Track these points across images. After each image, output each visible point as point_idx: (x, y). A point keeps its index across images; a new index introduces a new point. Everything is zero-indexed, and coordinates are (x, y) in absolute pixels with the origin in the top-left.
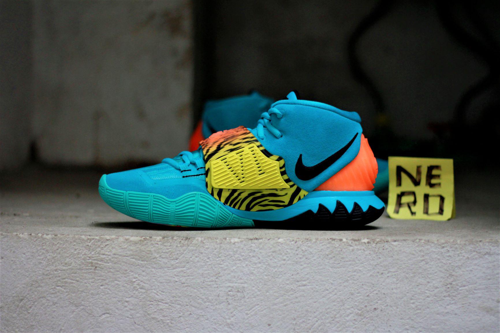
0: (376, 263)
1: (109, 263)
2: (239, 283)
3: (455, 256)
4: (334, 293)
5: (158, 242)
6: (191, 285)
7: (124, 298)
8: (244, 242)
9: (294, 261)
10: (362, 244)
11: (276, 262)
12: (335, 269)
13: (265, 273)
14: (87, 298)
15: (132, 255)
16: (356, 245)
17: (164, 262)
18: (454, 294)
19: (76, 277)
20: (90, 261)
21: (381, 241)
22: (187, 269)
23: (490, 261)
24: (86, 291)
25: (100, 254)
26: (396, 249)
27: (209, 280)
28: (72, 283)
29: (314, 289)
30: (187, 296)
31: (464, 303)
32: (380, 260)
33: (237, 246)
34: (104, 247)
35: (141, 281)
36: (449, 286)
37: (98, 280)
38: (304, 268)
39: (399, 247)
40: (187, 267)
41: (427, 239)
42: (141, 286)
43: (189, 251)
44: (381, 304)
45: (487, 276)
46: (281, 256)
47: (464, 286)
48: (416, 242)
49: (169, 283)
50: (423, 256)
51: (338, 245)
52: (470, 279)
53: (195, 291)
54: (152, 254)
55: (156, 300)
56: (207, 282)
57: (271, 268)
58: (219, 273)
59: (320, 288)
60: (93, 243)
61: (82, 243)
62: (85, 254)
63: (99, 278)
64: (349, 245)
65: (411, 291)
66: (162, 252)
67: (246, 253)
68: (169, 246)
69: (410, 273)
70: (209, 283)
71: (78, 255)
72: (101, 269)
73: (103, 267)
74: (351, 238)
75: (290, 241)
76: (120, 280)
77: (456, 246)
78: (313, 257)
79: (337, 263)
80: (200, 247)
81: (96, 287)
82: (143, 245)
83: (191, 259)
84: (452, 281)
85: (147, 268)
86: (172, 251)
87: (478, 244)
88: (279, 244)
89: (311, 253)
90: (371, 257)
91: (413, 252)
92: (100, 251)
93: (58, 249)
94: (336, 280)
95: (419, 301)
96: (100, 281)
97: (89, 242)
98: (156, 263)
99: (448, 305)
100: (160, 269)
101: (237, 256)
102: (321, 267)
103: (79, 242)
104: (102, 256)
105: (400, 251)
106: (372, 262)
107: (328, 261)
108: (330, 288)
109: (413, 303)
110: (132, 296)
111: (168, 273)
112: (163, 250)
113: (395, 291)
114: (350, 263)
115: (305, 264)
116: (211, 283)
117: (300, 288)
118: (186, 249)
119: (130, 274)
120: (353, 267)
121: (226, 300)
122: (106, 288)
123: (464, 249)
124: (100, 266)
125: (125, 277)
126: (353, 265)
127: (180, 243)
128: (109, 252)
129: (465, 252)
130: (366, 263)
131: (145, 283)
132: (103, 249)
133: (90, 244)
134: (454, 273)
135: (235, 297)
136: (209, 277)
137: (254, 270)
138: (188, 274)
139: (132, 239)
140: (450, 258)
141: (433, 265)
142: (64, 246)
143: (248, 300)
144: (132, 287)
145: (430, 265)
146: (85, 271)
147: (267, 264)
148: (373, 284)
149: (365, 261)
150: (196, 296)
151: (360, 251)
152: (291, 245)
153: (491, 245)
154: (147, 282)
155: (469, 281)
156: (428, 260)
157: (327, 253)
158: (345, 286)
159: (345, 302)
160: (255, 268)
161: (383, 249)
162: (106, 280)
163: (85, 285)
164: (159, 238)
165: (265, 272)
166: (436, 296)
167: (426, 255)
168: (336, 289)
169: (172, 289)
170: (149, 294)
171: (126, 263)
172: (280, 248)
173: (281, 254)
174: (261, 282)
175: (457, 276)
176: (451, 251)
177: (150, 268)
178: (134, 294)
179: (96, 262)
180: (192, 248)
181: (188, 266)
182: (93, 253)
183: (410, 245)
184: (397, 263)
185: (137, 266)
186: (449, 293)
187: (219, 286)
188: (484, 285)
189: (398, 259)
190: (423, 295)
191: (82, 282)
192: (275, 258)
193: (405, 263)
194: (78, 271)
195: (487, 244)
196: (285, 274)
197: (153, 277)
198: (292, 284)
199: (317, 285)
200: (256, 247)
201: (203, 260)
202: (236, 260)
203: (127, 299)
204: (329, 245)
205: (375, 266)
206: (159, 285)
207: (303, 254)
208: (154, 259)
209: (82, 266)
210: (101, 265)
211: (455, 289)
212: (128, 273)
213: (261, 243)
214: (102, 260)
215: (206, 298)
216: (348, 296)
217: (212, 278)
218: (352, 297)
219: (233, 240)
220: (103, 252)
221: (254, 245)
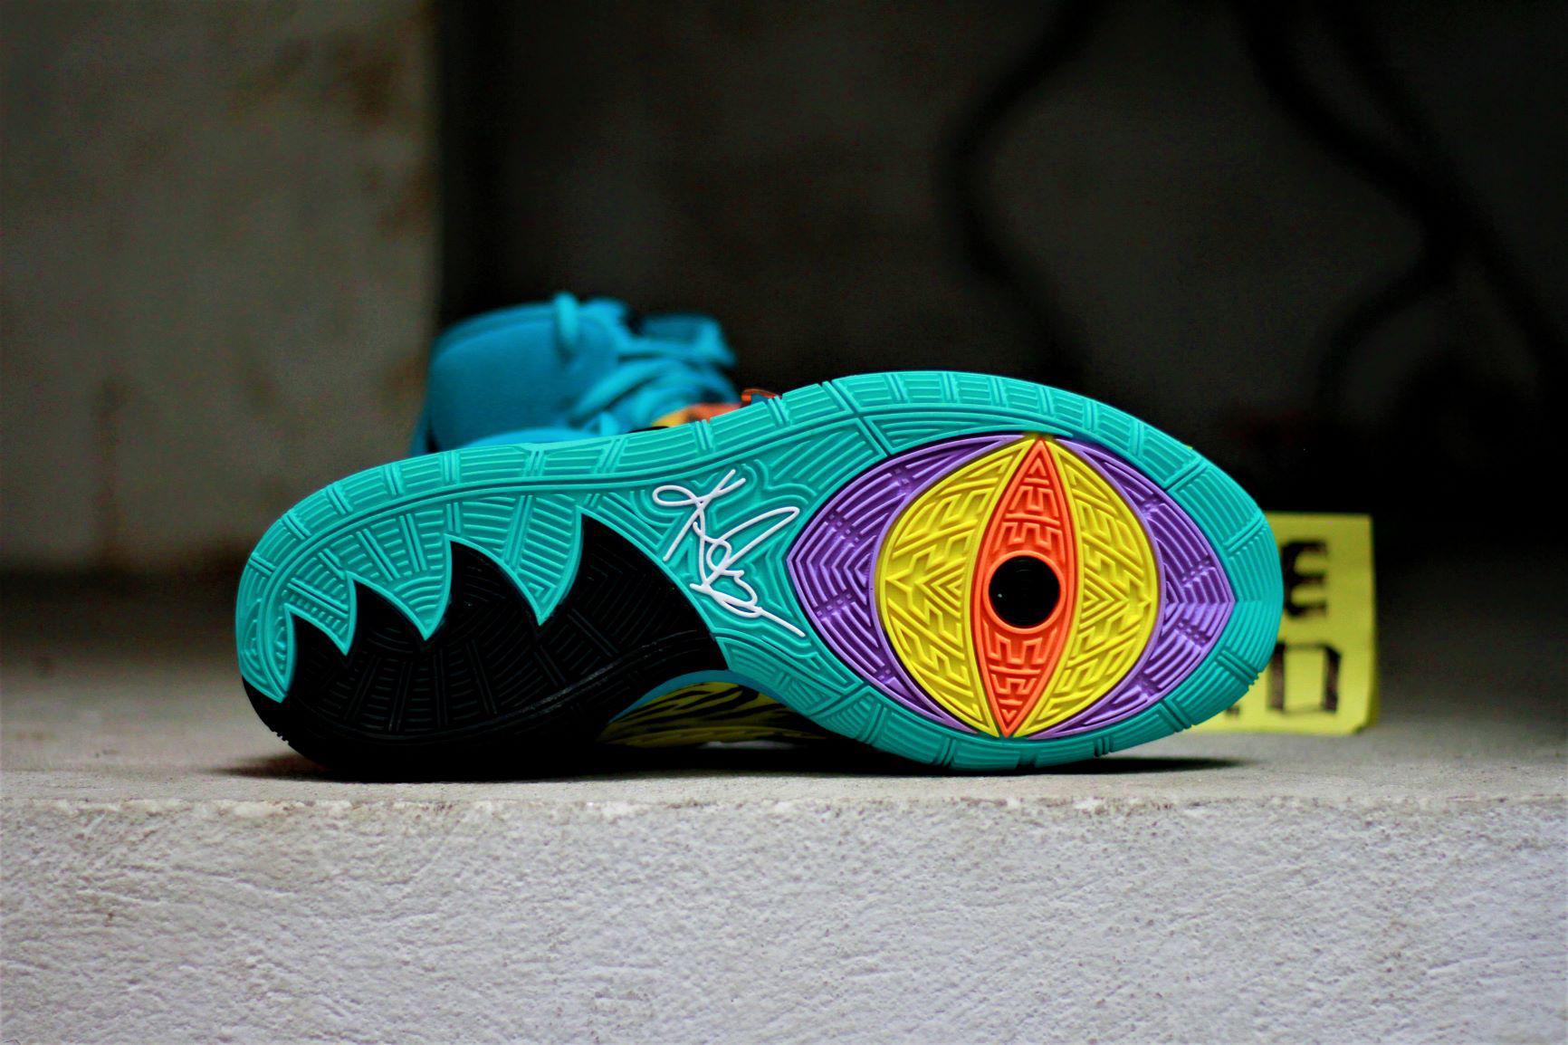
0: (1130, 885)
1: (157, 899)
2: (632, 966)
3: (1412, 854)
4: (976, 996)
5: (336, 818)
6: (459, 974)
7: (215, 1026)
8: (650, 817)
9: (830, 883)
10: (1077, 816)
11: (766, 888)
12: (980, 909)
13: (728, 929)
14: (81, 1028)
15: (242, 870)
16: (1055, 821)
17: (359, 895)
18: (1408, 993)
19: (38, 952)
20: (89, 892)
21: (1144, 806)
22: (444, 918)
23: (1534, 872)
24: (75, 1004)
25: (125, 867)
26: (1201, 832)
27: (522, 956)
28: (27, 974)
29: (907, 984)
30: (445, 1015)
31: (1444, 1023)
32: (1144, 873)
33: (625, 833)
34: (141, 841)
35: (278, 964)
36: (1389, 964)
37: (120, 961)
38: (870, 906)
39: (1211, 827)
40: (445, 908)
41: (1310, 796)
42: (276, 981)
43: (449, 852)
44: (1147, 1034)
45: (1525, 924)
46: (784, 865)
47: (1446, 963)
48: (1272, 808)
49: (378, 967)
50: (1297, 857)
51: (989, 823)
52: (1464, 937)
53: (475, 995)
54: (315, 864)
55: (333, 1030)
56: (518, 961)
57: (748, 911)
58: (562, 930)
59: (928, 979)
60: (101, 828)
61: (58, 826)
62: (70, 869)
63: (122, 954)
64: (1032, 822)
65: (1253, 984)
66: (353, 857)
67: (657, 858)
68: (379, 835)
69: (1250, 920)
70: (526, 968)
71: (44, 871)
72: (130, 923)
73: (137, 914)
74: (1038, 796)
75: (817, 812)
76: (198, 959)
77: (1417, 818)
78: (901, 866)
79: (987, 887)
80: (492, 837)
81: (112, 989)
82: (281, 833)
83: (458, 880)
84: (1403, 947)
85: (297, 914)
86: (386, 853)
87: (1492, 811)
88: (778, 821)
89: (894, 853)
90: (1112, 863)
91: (1262, 843)
92: (125, 855)
94: (984, 949)
95: (1284, 1020)
96: (125, 964)
97: (86, 825)
98: (332, 895)
99: (1388, 1032)
100: (346, 920)
101: (623, 867)
102: (931, 904)
103: (47, 826)
104: (132, 875)
105: (1215, 839)
106: (1112, 883)
107: (955, 880)
108: (963, 979)
109: (1264, 1028)
110: (244, 1019)
111: (373, 934)
112: (356, 849)
113: (1195, 984)
114: (1034, 884)
115: (870, 892)
116: (533, 966)
117: (856, 979)
118: (440, 844)
119: (236, 937)
120: (1045, 899)
121: (585, 1029)
122: (149, 991)
123: (1443, 828)
124: (124, 912)
125: (216, 948)
126: (1045, 894)
127: (418, 824)
128: (157, 859)
129: (1447, 840)
130: (1091, 886)
131: (290, 972)
132: (135, 850)
133: (86, 831)
134: (1407, 918)
135: (619, 1018)
136: (522, 945)
137: (688, 917)
138: (450, 936)
139: (243, 809)
140: (1394, 862)
141: (1333, 888)
143: (665, 1027)
144: (244, 987)
145: (1323, 888)
146: (73, 930)
147: (734, 893)
148: (1119, 962)
149: (1090, 879)
150: (478, 1014)
151: (1070, 844)
152: (823, 825)
153: (1537, 814)
154: (299, 968)
155: (1461, 944)
156: (1316, 872)
157: (952, 852)
158: (1016, 970)
159: (1019, 1028)
160: (690, 909)
161: (1154, 834)
162: (148, 961)
163: (72, 980)
164: (339, 806)
165: (727, 924)
166: (1344, 1001)
167: (1309, 852)
168: (984, 981)
169: (387, 993)
170: (306, 1010)
171: (219, 897)
172: (779, 836)
173: (786, 858)
174: (713, 960)
175: (1417, 929)
176: (1396, 838)
177: (307, 916)
178: (252, 1010)
179: (111, 894)
180: (461, 839)
181: (446, 905)
182: (99, 864)
183: (1249, 819)
184: (1202, 885)
185: (259, 907)
186: (1391, 989)
187: (560, 977)
188: (1517, 958)
189: (1207, 871)
190: (1299, 998)
191: (58, 970)
192: (764, 871)
193: (1230, 885)
194: (46, 929)
195: (1525, 811)
196: (798, 929)
197: (321, 947)
198: (824, 967)
199: (915, 969)
200: (693, 832)
201: (500, 883)
202: (623, 881)
203: (227, 1031)
204: (958, 822)
205: (1126, 895)
206: (341, 976)
207: (864, 857)
208: (322, 881)
209: (61, 912)
210: (131, 909)
211: (1412, 973)
212: (228, 935)
213: (709, 821)
214: (132, 890)
215: (513, 1021)
216: (1030, 1006)
217: (534, 949)
218: (1045, 1011)
219: (608, 812)
220: (135, 858)
221: (685, 827)
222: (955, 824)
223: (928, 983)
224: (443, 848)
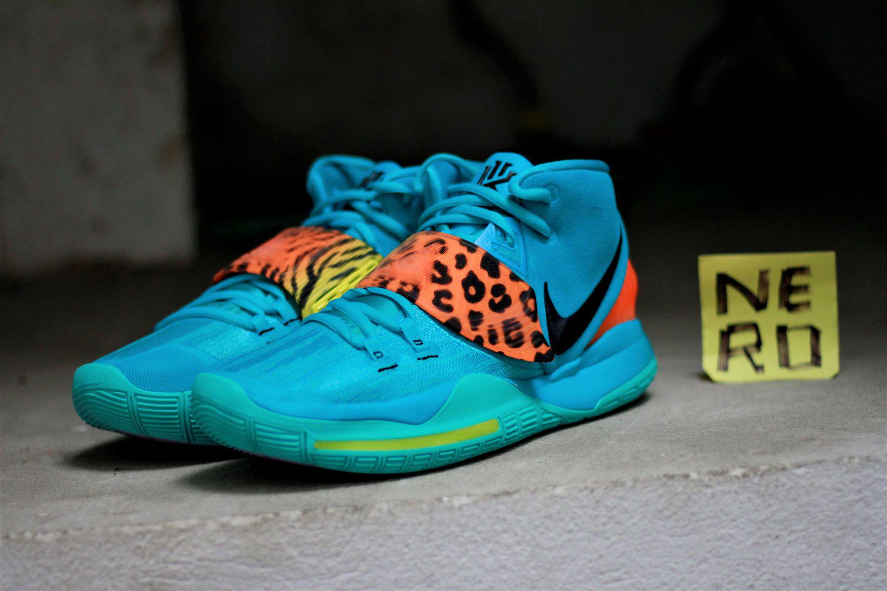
0: (764, 517)
1: (188, 579)
5: (293, 522)
8: (481, 503)
9: (590, 532)
10: (731, 479)
11: (552, 538)
12: (678, 538)
13: (532, 564)
15: (239, 558)
16: (719, 483)
17: (311, 565)
20: (147, 579)
21: (770, 470)
22: (362, 574)
25: (168, 563)
26: (804, 482)
29: (638, 586)
32: (772, 509)
33: (467, 514)
34: (176, 545)
38: (614, 543)
39: (809, 479)
41: (864, 455)
43: (363, 535)
46: (562, 524)
48: (843, 464)
50: (859, 491)
51: (681, 488)
54: (282, 550)
57: (542, 553)
58: (433, 574)
60: (151, 541)
61: (125, 542)
62: (135, 567)
64: (705, 485)
65: (839, 567)
66: (305, 544)
67: (486, 526)
68: (319, 529)
69: (834, 530)
71: (118, 570)
74: (710, 468)
75: (579, 491)
78: (631, 518)
79: (682, 526)
80: (388, 524)
82: (261, 534)
83: (369, 551)
85: (274, 580)
86: (325, 540)
88: (557, 499)
89: (626, 511)
90: (753, 505)
91: (839, 485)
92: (167, 556)
93: (71, 563)
94: (682, 561)
97: (142, 540)
98: (294, 567)
100: (303, 581)
101: (467, 534)
102: (649, 538)
103: (118, 543)
104: (173, 567)
105: (812, 485)
106: (754, 516)
107: (662, 523)
111: (321, 587)
112: (307, 538)
113: (805, 569)
114: (709, 522)
115: (614, 534)
118: (357, 530)
120: (716, 529)
126: (715, 526)
127: (343, 521)
128: (187, 556)
130: (742, 519)
132: (173, 552)
133: (142, 544)
136: (411, 585)
137: (507, 560)
139: (237, 521)
141: (881, 507)
142: (86, 554)
145: (875, 507)
147: (533, 543)
148: (760, 562)
149: (740, 515)
151: (728, 496)
152: (582, 499)
156: (871, 499)
157: (660, 507)
158: (701, 572)
160: (508, 555)
161: (777, 486)
164: (295, 514)
165: (530, 561)
167: (866, 488)
168: (683, 580)
171: (226, 575)
172: (558, 507)
177: (280, 581)
179: (160, 580)
180: (370, 526)
181: (363, 567)
182: (151, 562)
183: (831, 472)
185: (251, 578)
189: (808, 504)
190: (864, 572)
192: (551, 528)
193: (822, 511)
198: (590, 581)
199: (643, 577)
200: (507, 510)
201: (394, 550)
202: (467, 542)
204: (662, 489)
205: (763, 522)
207: (609, 515)
208: (288, 559)
210: (174, 586)
213: (516, 503)
214: (173, 576)
217: (418, 587)
219: (457, 502)
220: (173, 557)
221: (502, 507)
224: (358, 533)
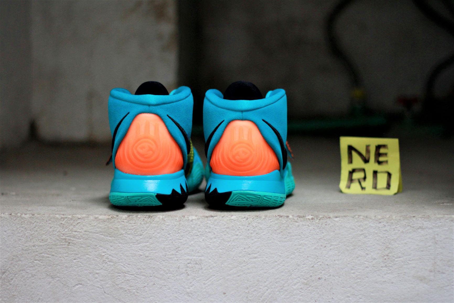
0: (320, 237)
1: (80, 239)
2: (196, 256)
3: (391, 230)
4: (282, 264)
5: (124, 220)
6: (154, 258)
7: (95, 270)
8: (201, 220)
9: (245, 236)
10: (307, 220)
11: (229, 237)
12: (283, 243)
13: (220, 247)
14: (62, 271)
15: (101, 232)
16: (301, 221)
17: (129, 238)
18: (390, 265)
19: (51, 252)
20: (64, 237)
21: (323, 218)
22: (150, 244)
23: (422, 235)
24: (61, 265)
25: (72, 231)
26: (337, 224)
27: (169, 254)
28: (49, 257)
29: (265, 261)
30: (151, 268)
31: (399, 272)
32: (323, 234)
33: (195, 223)
34: (76, 225)
35: (110, 255)
36: (385, 257)
37: (71, 254)
38: (255, 242)
39: (340, 223)
40: (150, 242)
41: (366, 215)
42: (110, 260)
43: (152, 228)
44: (324, 274)
45: (420, 248)
46: (234, 232)
47: (400, 257)
48: (356, 218)
49: (134, 256)
50: (362, 231)
51: (285, 221)
52: (404, 251)
53: (158, 263)
54: (119, 231)
55: (123, 271)
57: (225, 243)
58: (179, 247)
59: (270, 260)
60: (66, 222)
61: (56, 221)
62: (59, 232)
63: (72, 253)
64: (295, 221)
65: (351, 262)
66: (128, 229)
67: (202, 230)
68: (134, 224)
69: (350, 246)
70: (170, 257)
71: (53, 232)
72: (74, 245)
73: (75, 243)
74: (297, 215)
75: (242, 218)
76: (90, 254)
77: (392, 221)
78: (263, 232)
79: (284, 237)
80: (162, 224)
81: (70, 261)
82: (110, 223)
83: (154, 235)
84: (389, 253)
85: (114, 243)
86: (136, 228)
87: (412, 219)
88: (232, 221)
89: (261, 229)
90: (315, 231)
91: (353, 227)
92: (72, 228)
93: (35, 227)
94: (283, 253)
95: (359, 271)
96: (73, 255)
98: (123, 238)
99: (385, 274)
100: (126, 244)
101: (194, 232)
102: (270, 242)
103: (53, 221)
104: (74, 233)
105: (341, 226)
106: (316, 237)
107: (276, 235)
108: (278, 260)
109: (354, 273)
110: (102, 268)
111: (133, 248)
112: (129, 227)
113: (337, 262)
114: (296, 237)
115: (255, 238)
116: (172, 256)
117: (252, 260)
118: (149, 226)
119: (99, 248)
120: (299, 241)
121: (185, 272)
122: (78, 262)
123: (399, 224)
124: (72, 242)
125: (95, 251)
126: (299, 239)
127: (144, 221)
128: (80, 229)
129: (400, 227)
130: (310, 237)
131: (113, 257)
132: (75, 227)
133: (63, 222)
134: (389, 246)
135: (193, 269)
136: (170, 251)
137: (210, 244)
138: (152, 249)
139: (101, 217)
140: (387, 232)
141: (371, 238)
142: (41, 224)
143: (205, 271)
144: (102, 261)
145: (368, 238)
146: (60, 247)
147: (222, 239)
148: (317, 257)
149: (310, 236)
150: (159, 268)
151: (305, 227)
152: (243, 222)
153: (423, 220)
154: (115, 256)
155: (403, 253)
156: (367, 234)
157: (275, 229)
158: (292, 258)
159: (292, 273)
160: (210, 242)
161: (326, 225)
162: (78, 254)
163: (60, 259)
166: (374, 267)
167: (365, 229)
168: (284, 261)
169: (137, 262)
170: (117, 267)
171: (95, 239)
172: (233, 224)
173: (234, 230)
174: (217, 255)
175: (393, 249)
176: (387, 226)
177: (117, 243)
178: (104, 266)
179: (69, 238)
180: (154, 225)
181: (151, 241)
182: (66, 230)
183: (350, 221)
184: (338, 237)
185: (105, 241)
186: (386, 264)
187: (179, 259)
188: (418, 256)
189: (339, 234)
190: (362, 266)
191: (56, 256)
192: (229, 233)
193: (345, 237)
194: (53, 246)
195: (420, 219)
196: (238, 247)
197: (120, 251)
198: (244, 257)
199: (267, 258)
200: (211, 223)
201: (164, 236)
202: (194, 235)
203: (98, 272)
204: (277, 221)
205: (319, 239)
206: (125, 258)
207: (254, 230)
208: (120, 235)
209: (57, 242)
210: (74, 241)
211: (391, 260)
212: (98, 248)
213: (216, 220)
214: (74, 237)
215: (167, 270)
216: (295, 267)
217: (172, 252)
218: (299, 268)
219: (190, 218)
220: (75, 229)
221: (209, 222)
222: (276, 222)
223: (270, 261)
224: (150, 227)
